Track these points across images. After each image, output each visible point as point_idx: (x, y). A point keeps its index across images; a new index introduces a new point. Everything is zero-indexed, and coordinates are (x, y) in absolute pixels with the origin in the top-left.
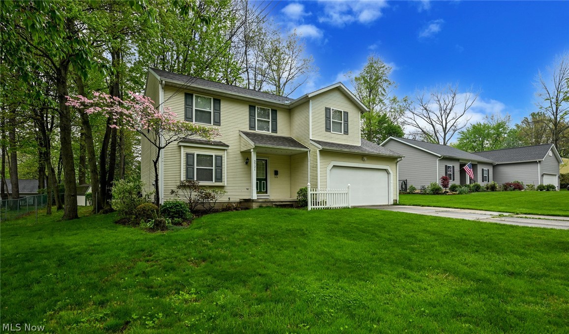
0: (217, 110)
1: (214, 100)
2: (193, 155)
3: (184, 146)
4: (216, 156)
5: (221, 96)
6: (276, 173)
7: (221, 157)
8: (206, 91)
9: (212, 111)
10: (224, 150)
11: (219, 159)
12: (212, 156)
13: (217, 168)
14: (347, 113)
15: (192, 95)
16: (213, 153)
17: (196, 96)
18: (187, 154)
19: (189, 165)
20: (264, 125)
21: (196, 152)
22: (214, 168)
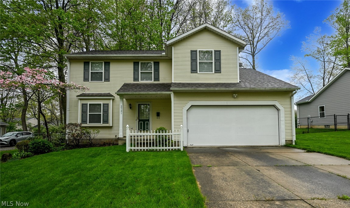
0: (107, 70)
1: (105, 63)
2: (87, 104)
3: (81, 99)
4: (104, 104)
5: (110, 59)
6: (158, 114)
7: (108, 104)
8: (98, 58)
9: (103, 71)
10: (110, 99)
11: (106, 106)
12: (100, 104)
13: (104, 113)
14: (220, 51)
15: (89, 63)
16: (101, 102)
17: (91, 63)
18: (83, 105)
19: (84, 112)
20: (147, 75)
21: (89, 102)
22: (102, 113)
